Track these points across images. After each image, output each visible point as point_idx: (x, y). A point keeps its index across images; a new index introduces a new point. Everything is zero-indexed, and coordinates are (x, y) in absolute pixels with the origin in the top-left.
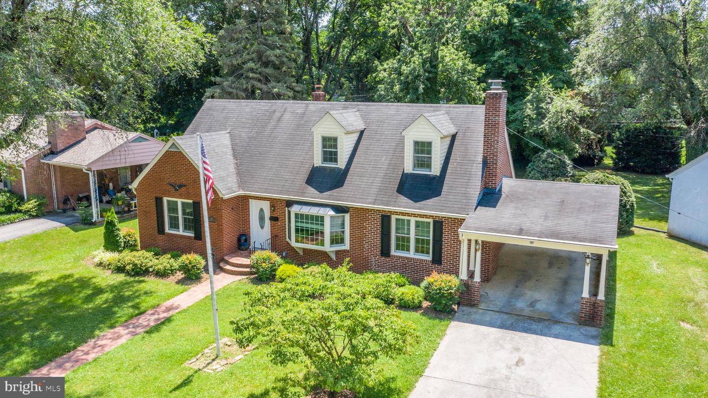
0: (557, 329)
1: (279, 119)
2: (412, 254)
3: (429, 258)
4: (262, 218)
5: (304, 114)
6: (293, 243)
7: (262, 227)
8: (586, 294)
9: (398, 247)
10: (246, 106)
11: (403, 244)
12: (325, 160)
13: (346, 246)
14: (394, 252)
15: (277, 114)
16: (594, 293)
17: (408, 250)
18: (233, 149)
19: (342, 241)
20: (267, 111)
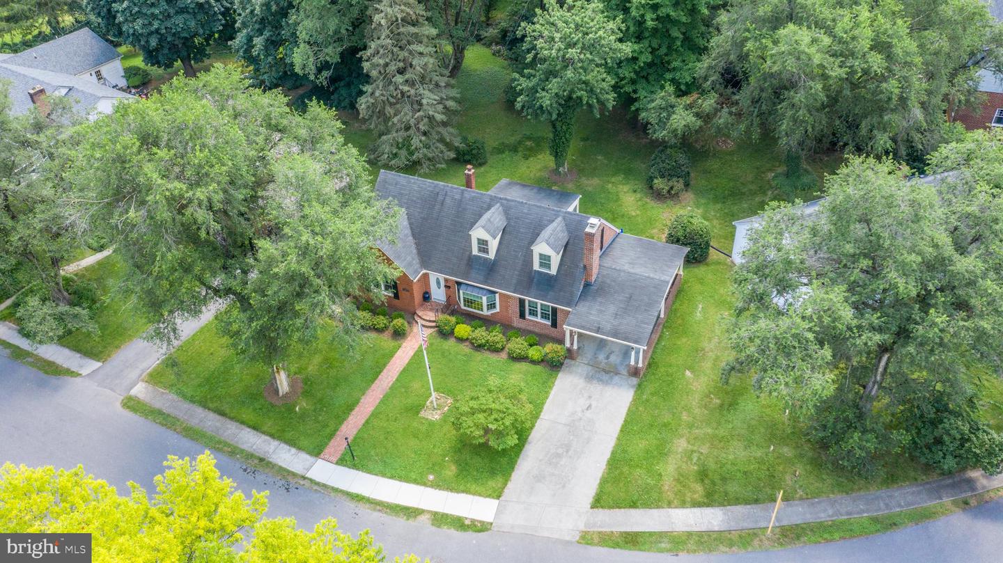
0: (616, 378)
1: (442, 204)
2: (539, 319)
3: (549, 323)
4: (438, 283)
5: (461, 201)
6: (463, 307)
7: (439, 288)
8: (632, 363)
9: (530, 314)
10: (414, 183)
11: (533, 313)
12: (480, 250)
13: (498, 309)
14: (528, 317)
15: (440, 198)
16: (637, 362)
17: (537, 316)
18: (411, 228)
19: (495, 307)
20: (432, 192)
